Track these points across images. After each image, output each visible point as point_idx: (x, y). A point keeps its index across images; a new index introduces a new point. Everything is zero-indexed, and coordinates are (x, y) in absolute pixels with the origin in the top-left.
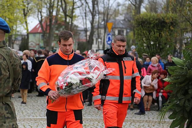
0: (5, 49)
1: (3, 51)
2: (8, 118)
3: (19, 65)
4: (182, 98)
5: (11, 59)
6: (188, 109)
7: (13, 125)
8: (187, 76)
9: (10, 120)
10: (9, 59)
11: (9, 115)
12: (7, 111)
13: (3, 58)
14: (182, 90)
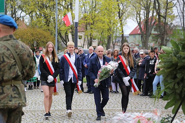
0: (11, 41)
1: (8, 43)
2: (15, 97)
3: (27, 54)
4: (172, 82)
5: (17, 49)
6: (178, 91)
7: (19, 103)
8: (173, 63)
9: (17, 99)
10: (15, 50)
11: (16, 95)
12: (15, 92)
13: (6, 49)
14: (172, 75)
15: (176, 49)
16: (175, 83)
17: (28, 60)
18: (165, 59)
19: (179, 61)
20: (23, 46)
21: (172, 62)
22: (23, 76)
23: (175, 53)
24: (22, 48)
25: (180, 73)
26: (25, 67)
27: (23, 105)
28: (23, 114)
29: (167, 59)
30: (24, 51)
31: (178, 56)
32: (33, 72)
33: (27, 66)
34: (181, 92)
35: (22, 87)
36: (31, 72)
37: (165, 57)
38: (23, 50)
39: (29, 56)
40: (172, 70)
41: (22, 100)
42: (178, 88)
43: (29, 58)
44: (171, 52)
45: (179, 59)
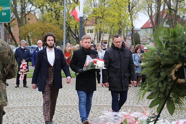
3: (8, 52)
4: (156, 80)
6: (162, 90)
8: (156, 61)
14: (155, 73)
15: (159, 47)
16: (159, 82)
17: (9, 58)
18: (149, 57)
19: (162, 60)
20: (4, 44)
21: (154, 60)
22: (3, 75)
23: (158, 51)
24: (3, 47)
25: (163, 71)
26: (6, 66)
27: (3, 105)
28: (4, 113)
29: (150, 57)
30: (5, 50)
31: (162, 54)
32: (15, 71)
33: (7, 65)
34: (165, 91)
35: (3, 86)
36: (13, 70)
37: (148, 56)
38: (4, 48)
39: (10, 54)
40: (155, 69)
41: (2, 100)
42: (161, 86)
43: (10, 56)
44: (155, 50)
45: (163, 57)
